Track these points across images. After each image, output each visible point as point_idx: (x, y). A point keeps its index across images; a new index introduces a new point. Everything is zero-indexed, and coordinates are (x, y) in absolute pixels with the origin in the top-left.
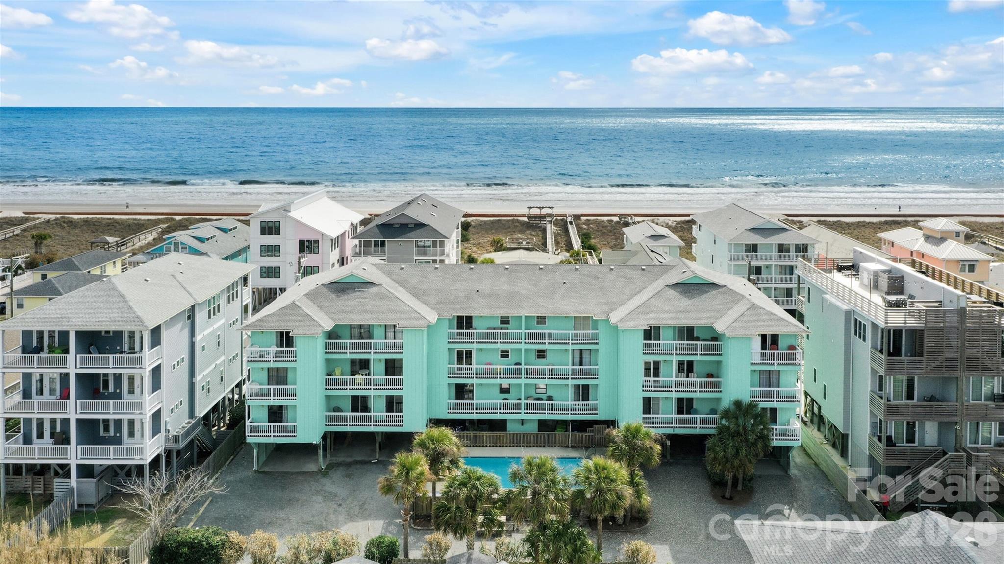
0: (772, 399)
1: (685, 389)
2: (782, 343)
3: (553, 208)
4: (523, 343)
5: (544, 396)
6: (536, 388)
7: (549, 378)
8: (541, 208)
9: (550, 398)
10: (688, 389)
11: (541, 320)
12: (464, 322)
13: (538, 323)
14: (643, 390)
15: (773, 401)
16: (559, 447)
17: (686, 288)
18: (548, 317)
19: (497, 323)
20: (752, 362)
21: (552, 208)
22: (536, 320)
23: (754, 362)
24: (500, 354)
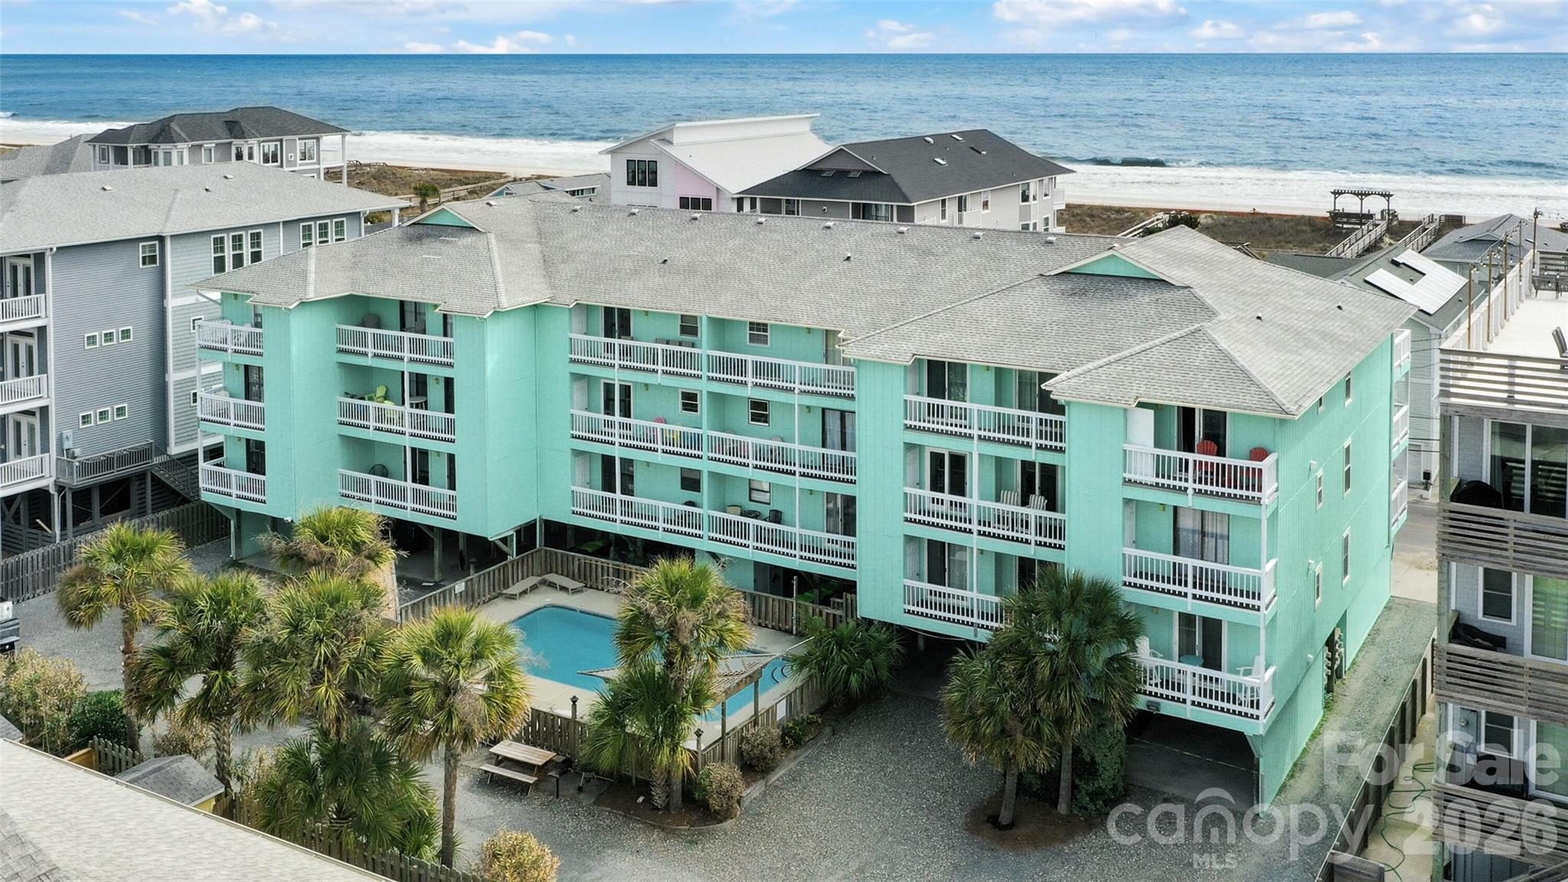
0: (1182, 589)
1: (1006, 533)
2: (1235, 436)
3: (1389, 196)
4: (704, 378)
5: (765, 511)
6: (751, 489)
7: (756, 467)
8: (1362, 195)
9: (776, 517)
10: (1015, 534)
11: (758, 331)
12: (617, 322)
13: (753, 338)
14: (906, 520)
15: (1186, 595)
16: (773, 628)
17: (1082, 283)
18: (772, 325)
19: (675, 332)
20: (1127, 476)
21: (1387, 196)
22: (748, 332)
23: (1133, 477)
24: (680, 401)
